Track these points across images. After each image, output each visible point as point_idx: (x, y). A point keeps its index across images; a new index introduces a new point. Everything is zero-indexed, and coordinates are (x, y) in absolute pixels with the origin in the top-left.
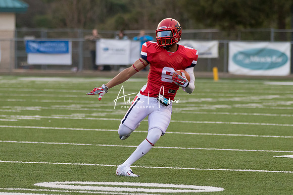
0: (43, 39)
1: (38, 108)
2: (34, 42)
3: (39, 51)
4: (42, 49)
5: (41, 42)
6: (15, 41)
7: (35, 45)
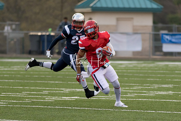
0: (174, 33)
1: (171, 86)
2: (167, 34)
3: (171, 42)
4: (174, 40)
5: (172, 35)
6: (153, 34)
7: (168, 37)
